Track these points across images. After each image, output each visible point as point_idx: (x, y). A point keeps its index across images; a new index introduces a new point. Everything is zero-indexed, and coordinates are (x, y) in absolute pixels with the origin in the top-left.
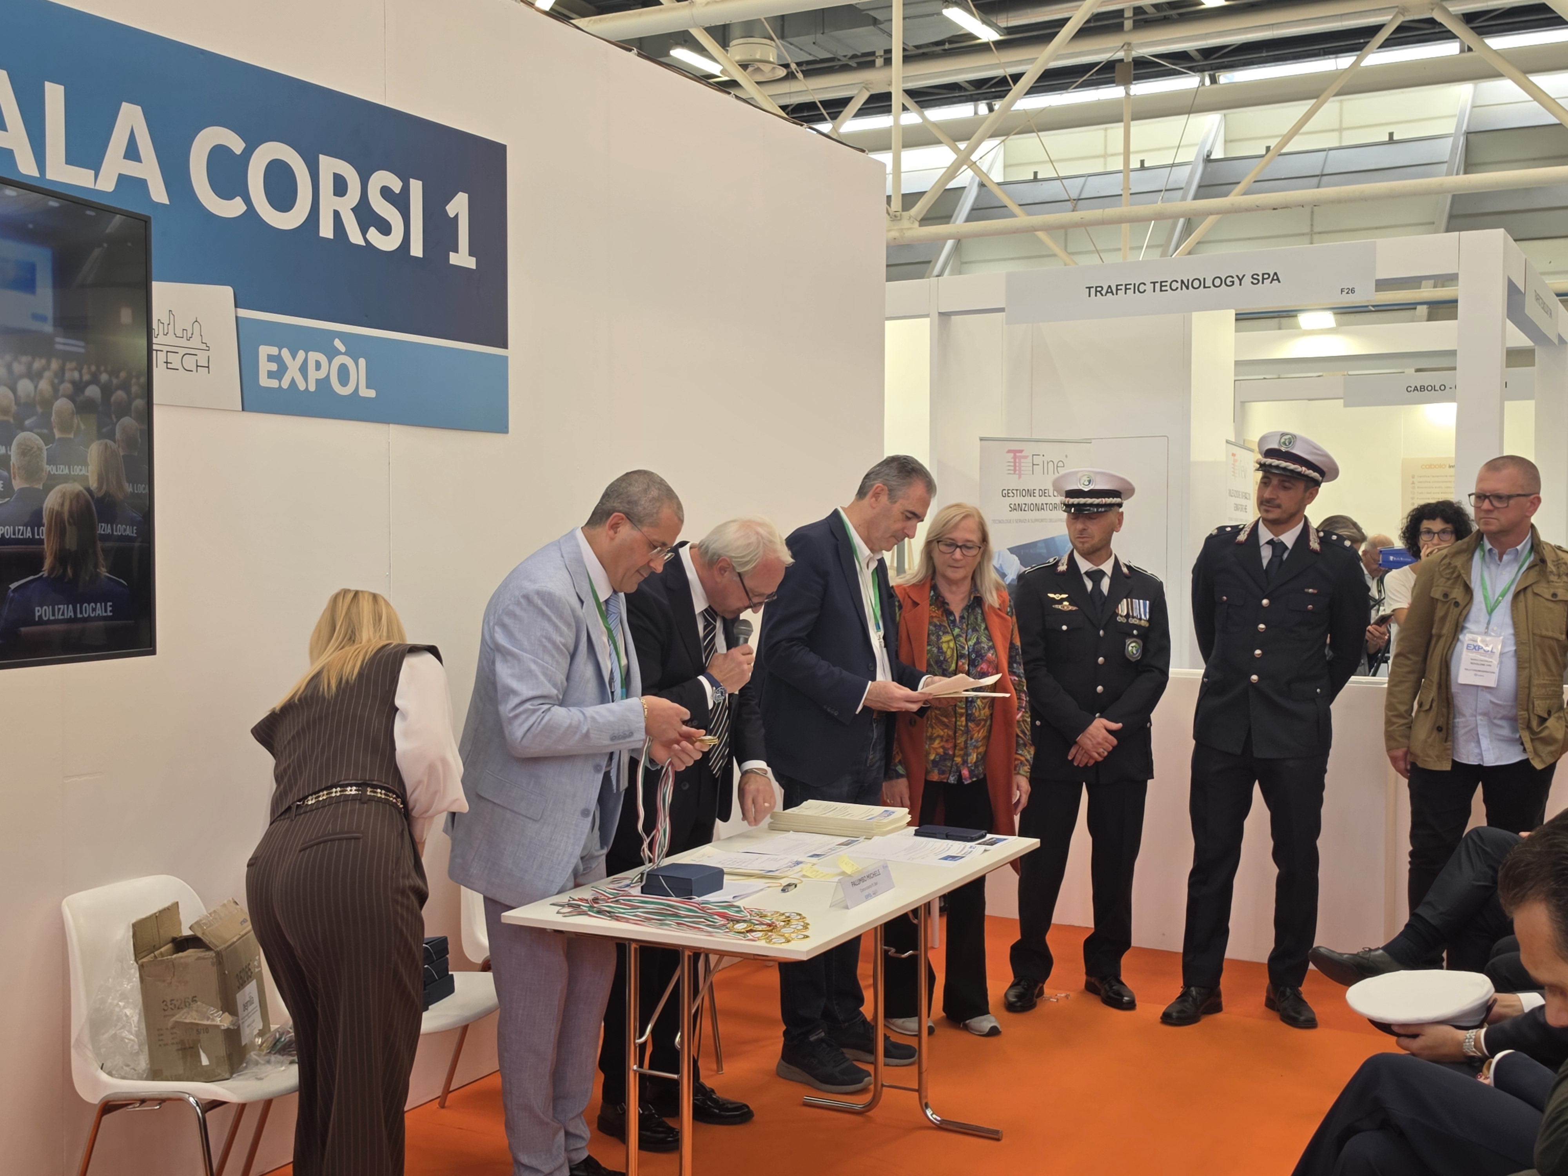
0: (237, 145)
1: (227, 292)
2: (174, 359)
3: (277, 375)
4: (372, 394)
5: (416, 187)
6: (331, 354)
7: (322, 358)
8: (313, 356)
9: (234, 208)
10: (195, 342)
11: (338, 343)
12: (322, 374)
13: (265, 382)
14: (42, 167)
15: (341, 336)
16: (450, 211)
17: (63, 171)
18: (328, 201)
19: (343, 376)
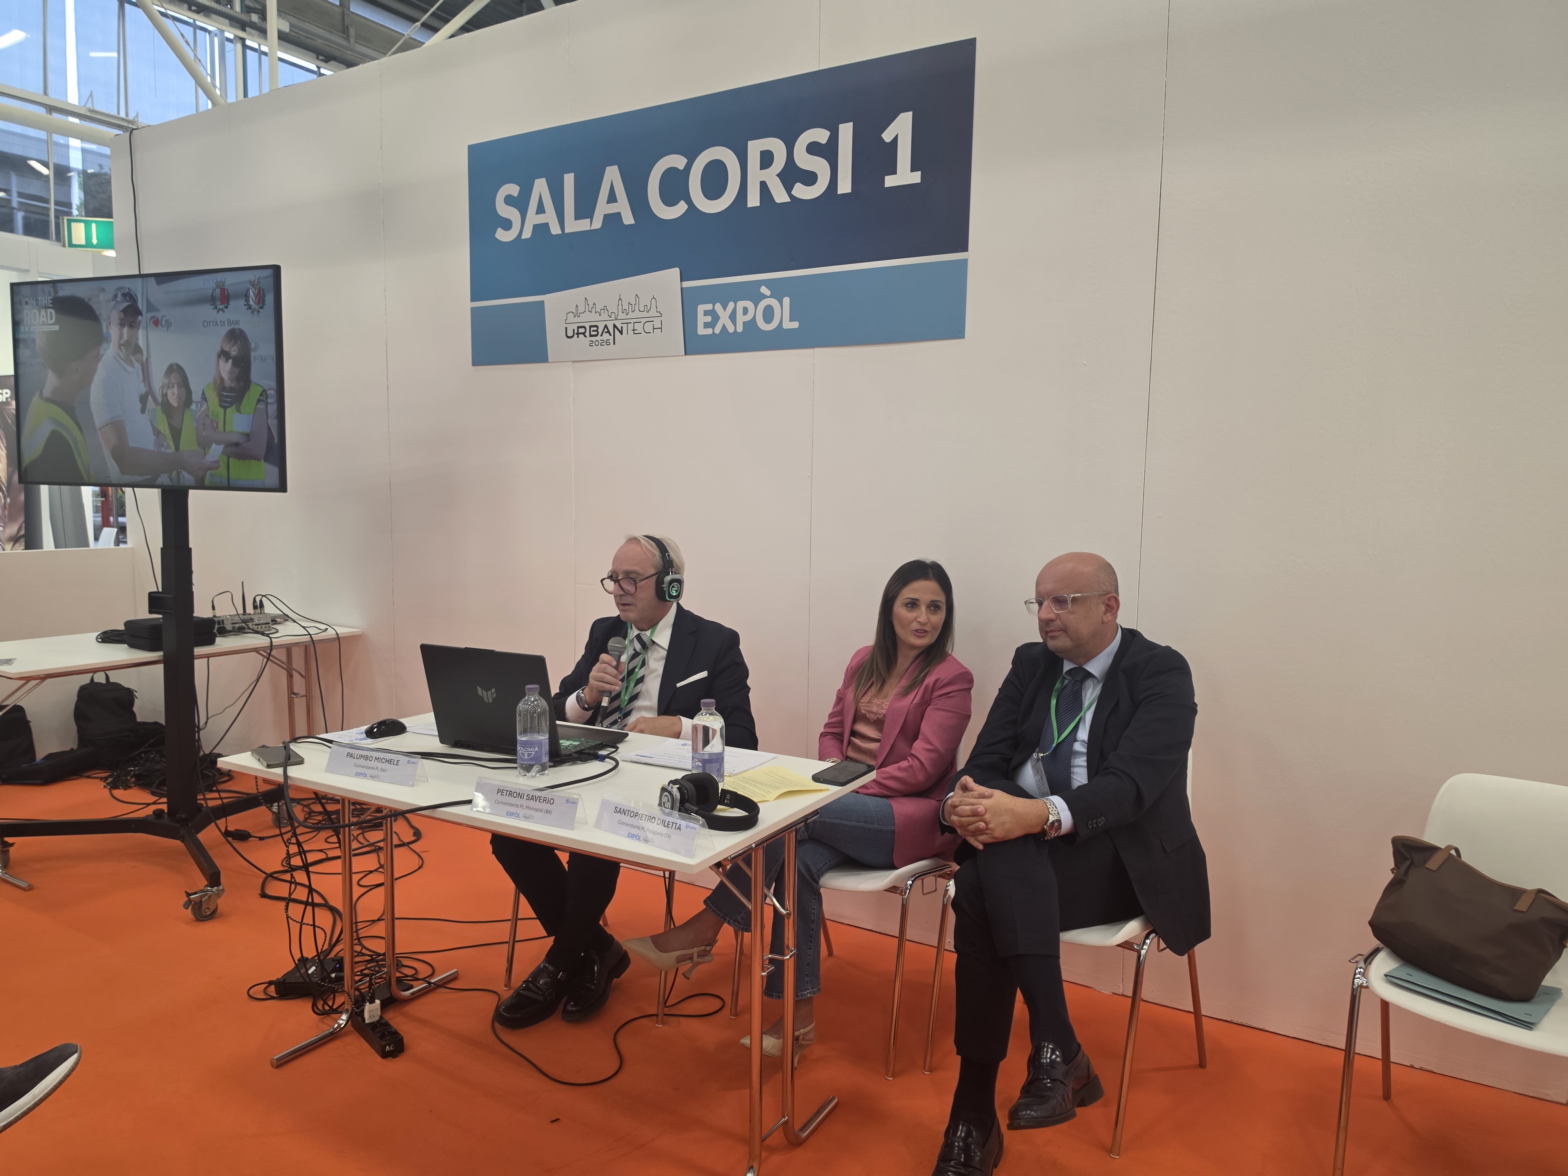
0: (680, 163)
1: (677, 271)
2: (639, 327)
3: (713, 325)
4: (795, 325)
5: (845, 132)
6: (757, 299)
7: (749, 304)
8: (742, 304)
9: (679, 210)
10: (653, 313)
11: (764, 290)
12: (748, 317)
13: (702, 331)
14: (562, 227)
15: (767, 283)
16: (887, 136)
17: (573, 226)
18: (755, 175)
19: (768, 314)
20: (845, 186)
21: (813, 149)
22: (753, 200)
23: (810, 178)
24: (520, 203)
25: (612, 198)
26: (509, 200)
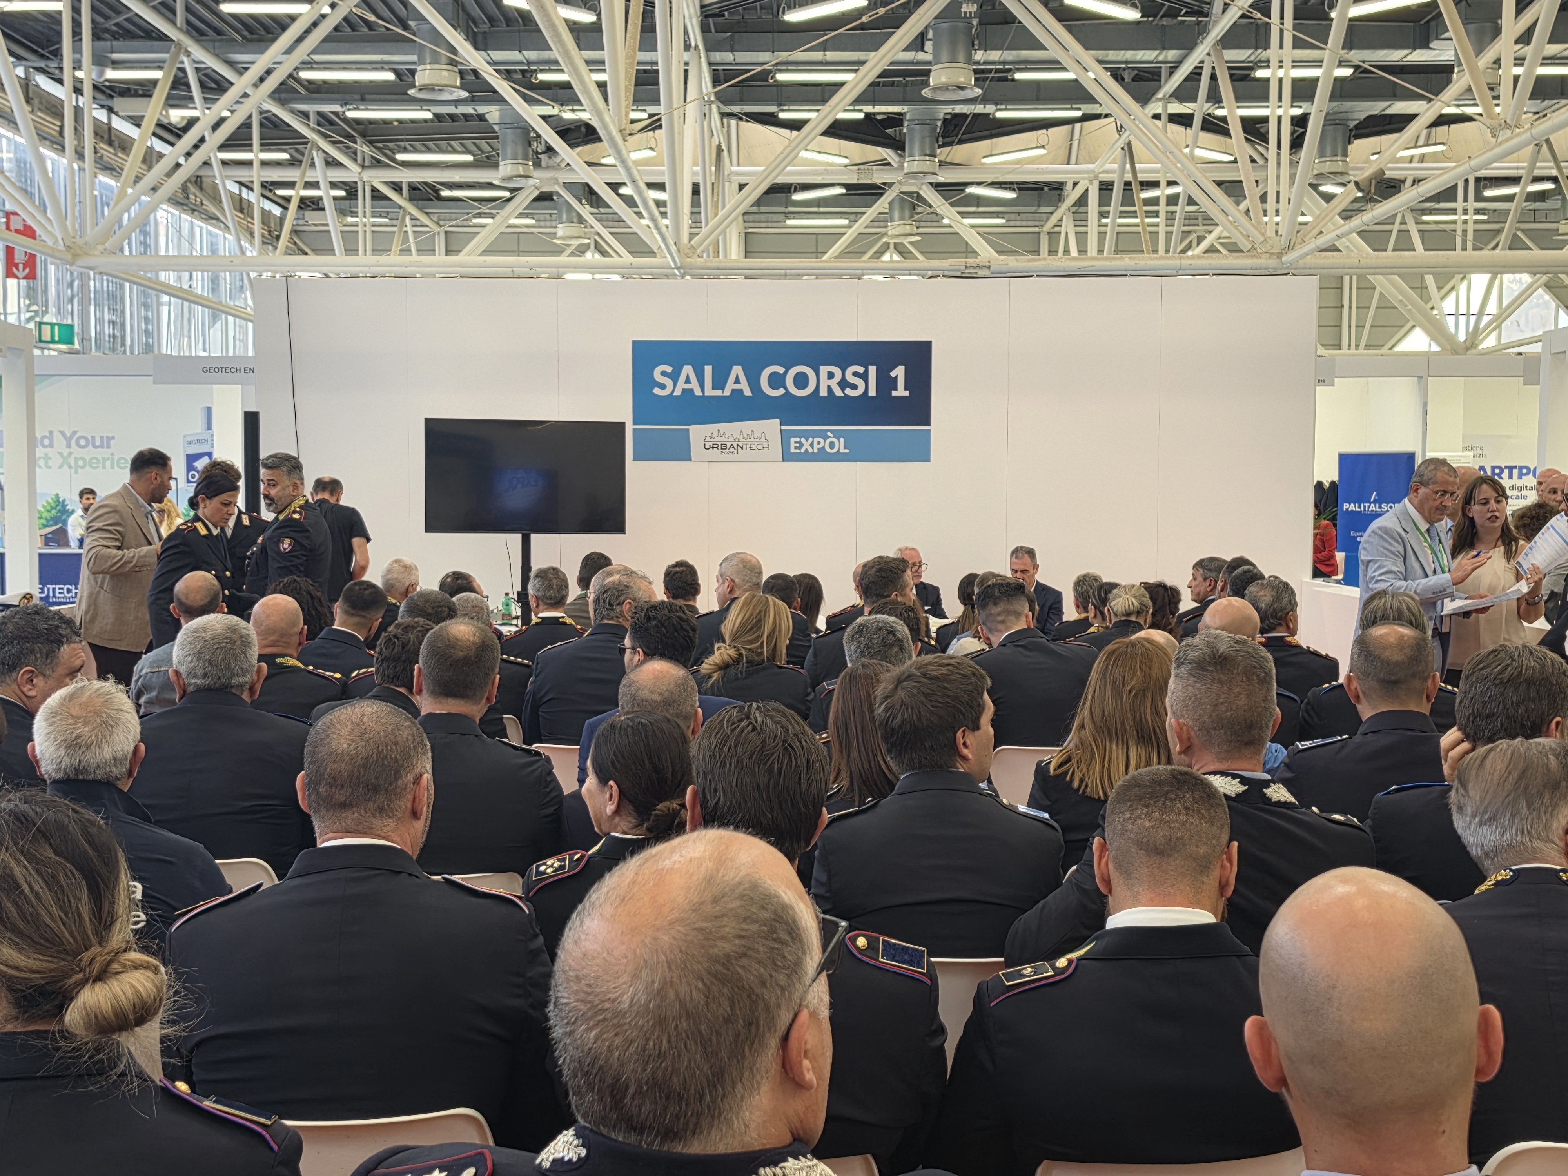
0: (781, 370)
1: (778, 421)
2: (754, 447)
3: (800, 448)
4: (847, 451)
5: (872, 369)
6: (826, 438)
7: (821, 440)
8: (816, 440)
9: (781, 391)
10: (763, 440)
11: (829, 434)
12: (821, 446)
13: (793, 450)
14: (703, 391)
15: (831, 431)
16: (893, 374)
17: (709, 392)
18: (824, 382)
19: (832, 445)
20: (872, 392)
21: (855, 374)
22: (823, 392)
23: (854, 387)
24: (674, 377)
25: (737, 381)
26: (663, 374)
